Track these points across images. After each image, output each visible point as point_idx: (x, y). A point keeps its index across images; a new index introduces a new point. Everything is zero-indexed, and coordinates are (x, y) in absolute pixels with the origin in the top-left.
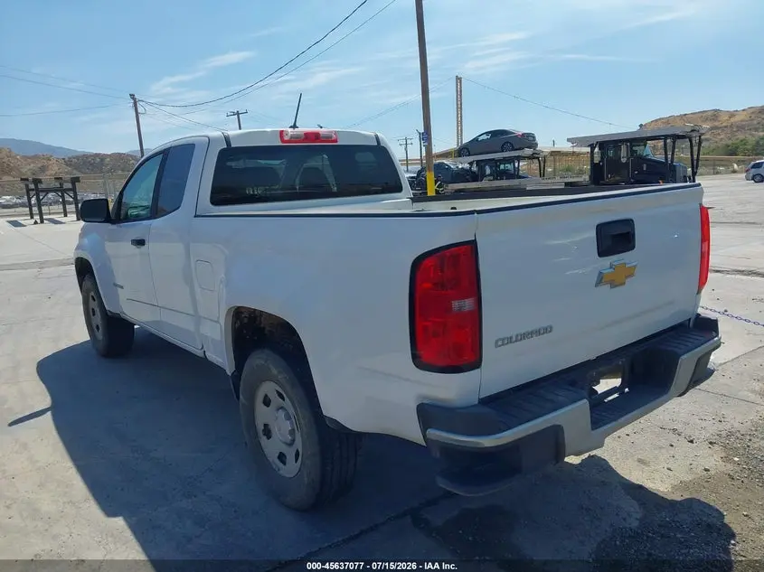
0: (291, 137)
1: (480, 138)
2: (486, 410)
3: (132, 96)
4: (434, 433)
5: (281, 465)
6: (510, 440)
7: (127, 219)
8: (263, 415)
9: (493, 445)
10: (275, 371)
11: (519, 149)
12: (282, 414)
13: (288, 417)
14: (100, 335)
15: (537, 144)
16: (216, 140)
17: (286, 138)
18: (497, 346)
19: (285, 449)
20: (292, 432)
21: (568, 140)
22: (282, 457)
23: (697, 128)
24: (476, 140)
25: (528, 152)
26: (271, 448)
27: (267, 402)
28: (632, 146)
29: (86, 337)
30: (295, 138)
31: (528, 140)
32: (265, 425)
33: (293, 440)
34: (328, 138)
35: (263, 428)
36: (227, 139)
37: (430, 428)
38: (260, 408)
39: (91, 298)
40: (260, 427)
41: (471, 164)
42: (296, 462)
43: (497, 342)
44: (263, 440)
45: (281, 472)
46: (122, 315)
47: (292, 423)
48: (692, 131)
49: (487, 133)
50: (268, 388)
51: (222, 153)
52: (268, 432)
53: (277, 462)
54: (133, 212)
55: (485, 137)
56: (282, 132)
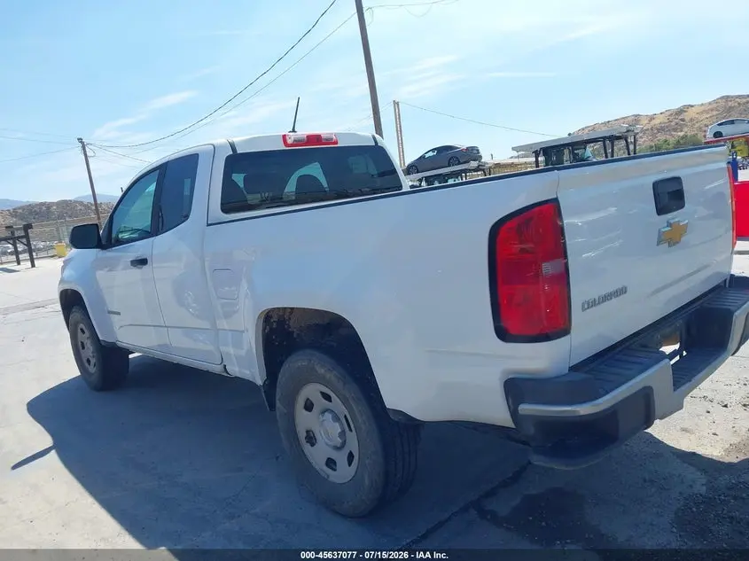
0: (295, 141)
1: (427, 156)
2: (579, 376)
3: (80, 140)
4: (525, 408)
5: (329, 471)
6: (609, 405)
7: (119, 242)
8: (304, 420)
9: (596, 411)
10: (322, 371)
11: (465, 162)
12: (328, 416)
13: (336, 418)
14: (92, 369)
15: (481, 157)
16: (222, 146)
17: (290, 141)
18: (584, 309)
19: (334, 455)
20: (342, 434)
21: (513, 149)
22: (331, 463)
23: (632, 128)
24: (422, 157)
25: (474, 164)
26: (317, 455)
27: (309, 406)
28: (573, 150)
29: (75, 372)
30: (298, 142)
31: (472, 154)
32: (307, 432)
33: (344, 443)
34: (329, 141)
35: (305, 434)
36: (233, 146)
37: (523, 402)
38: (301, 413)
39: (79, 330)
40: (302, 435)
41: (420, 180)
42: (350, 465)
43: (583, 306)
44: (307, 448)
45: (331, 479)
46: (119, 344)
47: (341, 424)
48: (628, 131)
49: (433, 150)
50: (312, 391)
51: (229, 159)
52: (311, 439)
53: (325, 468)
54: (126, 236)
55: (431, 154)
56: (284, 136)
